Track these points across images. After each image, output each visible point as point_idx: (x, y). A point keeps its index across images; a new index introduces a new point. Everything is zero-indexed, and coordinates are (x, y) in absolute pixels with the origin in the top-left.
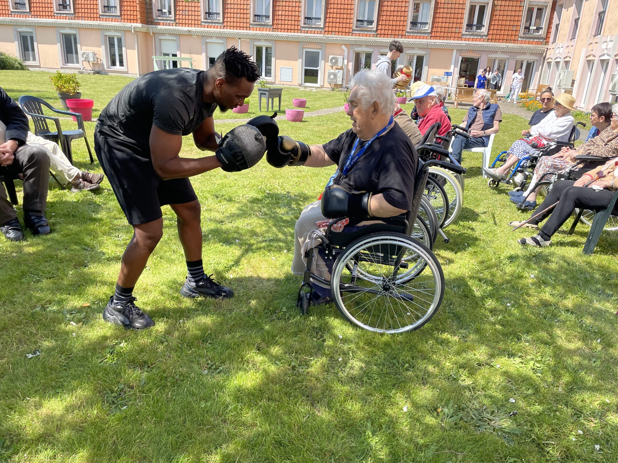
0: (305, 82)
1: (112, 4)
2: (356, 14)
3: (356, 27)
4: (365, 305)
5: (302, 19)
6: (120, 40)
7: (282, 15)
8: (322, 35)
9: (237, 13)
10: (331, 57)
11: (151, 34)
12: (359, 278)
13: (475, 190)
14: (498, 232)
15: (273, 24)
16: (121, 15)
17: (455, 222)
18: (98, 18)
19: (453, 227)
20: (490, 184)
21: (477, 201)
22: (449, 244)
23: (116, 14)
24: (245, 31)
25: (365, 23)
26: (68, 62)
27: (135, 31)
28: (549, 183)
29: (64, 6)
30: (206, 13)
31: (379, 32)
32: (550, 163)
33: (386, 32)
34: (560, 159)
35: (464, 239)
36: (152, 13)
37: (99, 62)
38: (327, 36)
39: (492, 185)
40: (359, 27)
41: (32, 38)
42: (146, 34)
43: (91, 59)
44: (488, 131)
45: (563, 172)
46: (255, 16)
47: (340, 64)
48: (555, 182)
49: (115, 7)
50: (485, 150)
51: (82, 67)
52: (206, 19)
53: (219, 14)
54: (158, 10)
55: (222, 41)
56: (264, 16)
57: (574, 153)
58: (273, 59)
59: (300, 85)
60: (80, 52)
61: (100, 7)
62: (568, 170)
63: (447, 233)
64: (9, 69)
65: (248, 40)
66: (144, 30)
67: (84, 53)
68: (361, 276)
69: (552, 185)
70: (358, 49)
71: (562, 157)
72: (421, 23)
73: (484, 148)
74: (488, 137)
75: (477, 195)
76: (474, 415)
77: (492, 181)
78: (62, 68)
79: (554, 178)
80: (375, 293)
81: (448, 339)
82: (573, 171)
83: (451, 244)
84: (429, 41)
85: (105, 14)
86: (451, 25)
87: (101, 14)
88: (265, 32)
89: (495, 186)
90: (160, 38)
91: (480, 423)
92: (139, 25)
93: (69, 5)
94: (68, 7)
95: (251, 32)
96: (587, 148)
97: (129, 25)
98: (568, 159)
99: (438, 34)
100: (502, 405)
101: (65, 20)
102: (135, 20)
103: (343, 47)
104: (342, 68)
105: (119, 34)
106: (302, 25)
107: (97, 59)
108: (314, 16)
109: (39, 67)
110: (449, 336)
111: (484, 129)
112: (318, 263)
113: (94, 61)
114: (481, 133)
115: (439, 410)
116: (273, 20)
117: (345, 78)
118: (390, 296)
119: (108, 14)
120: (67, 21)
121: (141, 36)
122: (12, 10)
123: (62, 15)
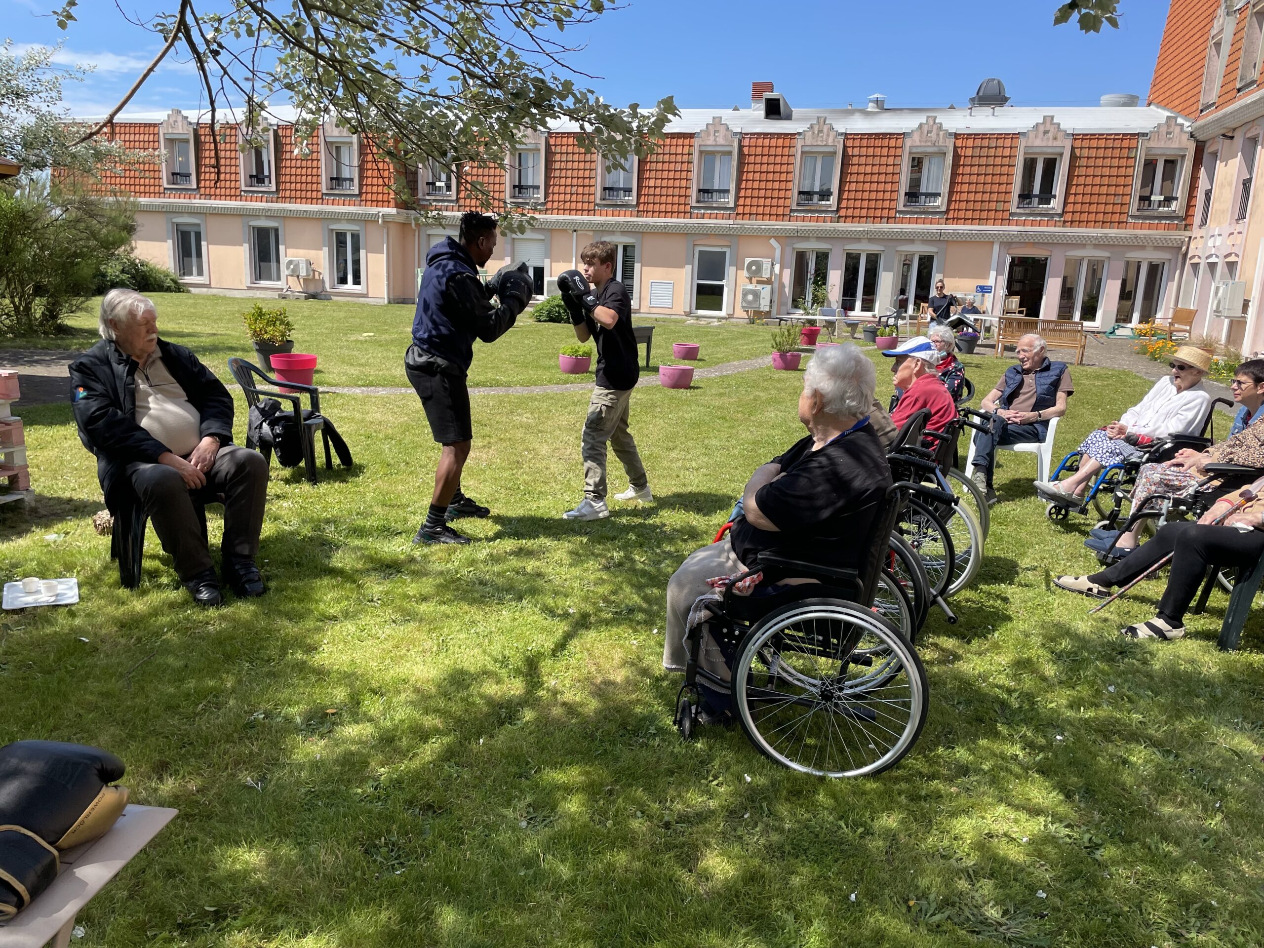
0: (697, 308)
1: (346, 174)
2: (797, 182)
3: (798, 204)
4: (791, 727)
5: (694, 193)
6: (356, 237)
7: (655, 187)
8: (731, 222)
9: (572, 186)
10: (748, 261)
11: (413, 225)
12: (781, 680)
13: (1021, 524)
14: (1055, 605)
15: (638, 204)
16: (360, 194)
17: (971, 585)
18: (321, 199)
19: (967, 594)
20: (1050, 514)
21: (1023, 546)
22: (957, 625)
24: (585, 218)
25: (816, 197)
26: (260, 279)
27: (384, 222)
28: (1158, 516)
29: (258, 178)
30: (515, 187)
31: (843, 212)
32: (1157, 477)
33: (857, 212)
34: (1176, 469)
35: (986, 618)
36: (416, 189)
37: (317, 277)
38: (741, 222)
39: (1054, 516)
40: (804, 205)
41: (198, 235)
42: (405, 225)
43: (303, 273)
44: (1045, 413)
45: (1184, 494)
46: (605, 189)
47: (766, 275)
48: (1169, 512)
49: (351, 180)
50: (1039, 448)
51: (285, 287)
52: (514, 197)
53: (538, 187)
54: (428, 184)
55: (542, 237)
56: (621, 189)
57: (1204, 459)
58: (637, 266)
59: (688, 314)
60: (284, 260)
61: (324, 179)
62: (1191, 491)
63: (956, 607)
64: (154, 290)
65: (591, 233)
66: (401, 219)
67: (290, 262)
68: (785, 675)
69: (1162, 518)
70: (802, 246)
71: (1182, 465)
72: (927, 195)
73: (1037, 445)
74: (1045, 423)
75: (1023, 535)
76: (973, 914)
77: (1055, 507)
78: (249, 288)
79: (1166, 506)
80: (807, 704)
81: (939, 791)
82: (1203, 493)
83: (961, 626)
84: (943, 226)
86: (986, 197)
87: (325, 191)
88: (621, 219)
89: (1060, 517)
90: (429, 232)
91: (980, 927)
92: (393, 211)
93: (269, 177)
94: (266, 180)
95: (598, 219)
96: (1229, 450)
97: (374, 210)
98: (1193, 471)
99: (962, 214)
100: (1024, 902)
101: (259, 204)
102: (386, 203)
103: (773, 241)
104: (769, 282)
105: (355, 227)
106: (694, 204)
107: (314, 271)
108: (716, 187)
109: (208, 286)
110: (941, 786)
111: (1037, 407)
112: (709, 648)
113: (308, 275)
114: (1031, 415)
115: (911, 903)
116: (639, 195)
117: (775, 299)
118: (835, 712)
119: (337, 192)
120: (264, 205)
121: (394, 230)
122: (166, 186)
123: (255, 194)
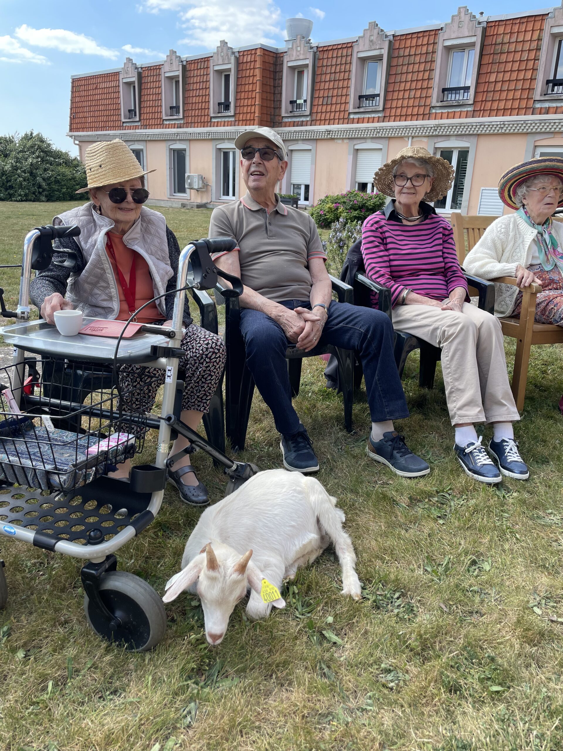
5: (539, 85)
6: (235, 155)
7: (496, 82)
9: (411, 90)
15: (475, 102)
16: (236, 114)
18: (208, 123)
23: (229, 114)
24: (421, 123)
26: (179, 192)
30: (358, 97)
36: (279, 107)
43: (196, 186)
46: (443, 90)
51: (189, 198)
52: (358, 107)
53: (378, 95)
54: (290, 102)
55: (380, 146)
56: (460, 88)
58: (468, 174)
61: (212, 105)
65: (426, 140)
67: (188, 177)
78: (169, 199)
85: (220, 115)
87: (212, 115)
88: (456, 122)
90: (290, 147)
93: (180, 106)
95: (432, 122)
101: (174, 130)
102: (251, 121)
106: (538, 98)
116: (477, 93)
119: (223, 114)
122: (123, 120)
123: (171, 122)
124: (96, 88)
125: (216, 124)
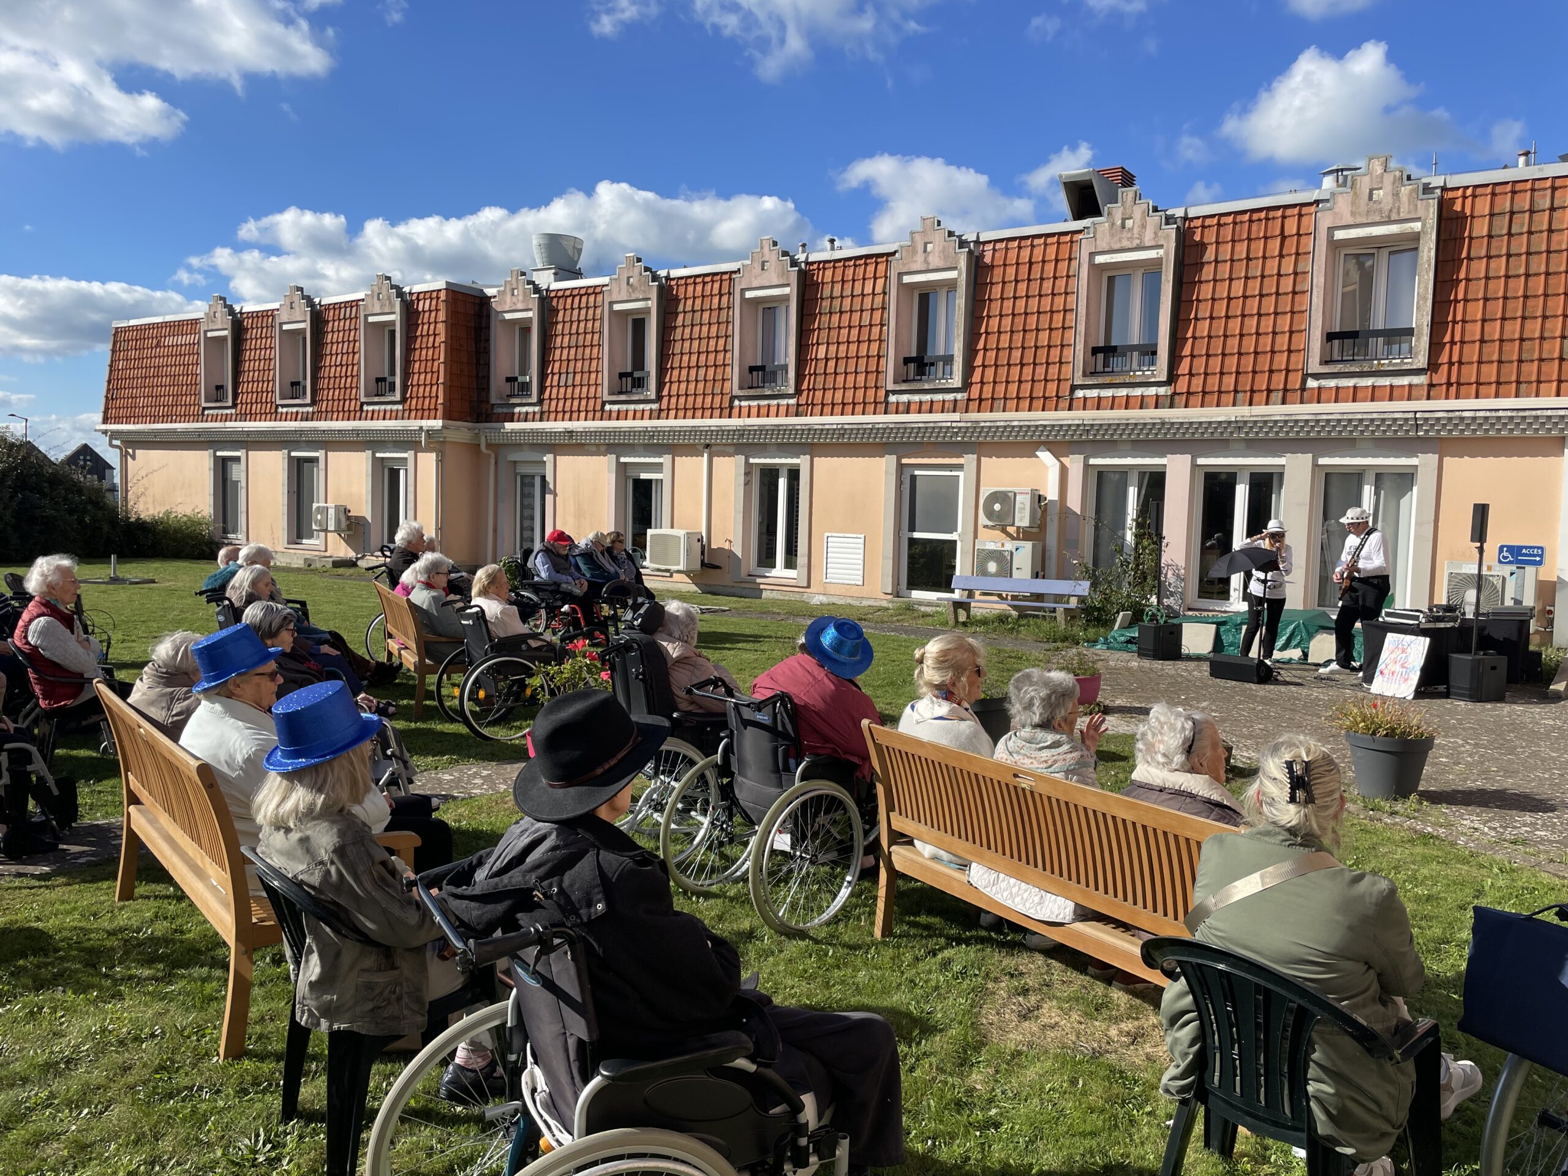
0: (910, 586)
2: (1081, 328)
3: (1088, 373)
5: (890, 365)
8: (959, 416)
10: (986, 493)
11: (483, 448)
15: (798, 391)
16: (404, 400)
18: (359, 412)
23: (394, 398)
25: (1133, 356)
27: (429, 438)
30: (622, 375)
31: (1181, 386)
33: (1213, 383)
36: (486, 389)
38: (975, 415)
40: (1099, 374)
42: (475, 448)
46: (745, 369)
47: (1022, 521)
51: (323, 549)
52: (619, 393)
53: (649, 374)
54: (509, 380)
55: (658, 459)
58: (803, 507)
59: (896, 597)
61: (362, 380)
65: (731, 449)
66: (461, 437)
67: (318, 510)
72: (1386, 334)
78: (287, 551)
84: (1422, 404)
85: (377, 399)
87: (363, 399)
88: (771, 421)
90: (511, 457)
92: (437, 424)
95: (734, 422)
99: (1470, 373)
102: (433, 412)
103: (1041, 453)
104: (1030, 535)
105: (403, 454)
106: (892, 386)
107: (354, 524)
108: (940, 352)
116: (799, 376)
117: (1051, 570)
119: (382, 399)
121: (452, 455)
122: (204, 405)
123: (290, 410)
124: (157, 346)
125: (370, 415)
